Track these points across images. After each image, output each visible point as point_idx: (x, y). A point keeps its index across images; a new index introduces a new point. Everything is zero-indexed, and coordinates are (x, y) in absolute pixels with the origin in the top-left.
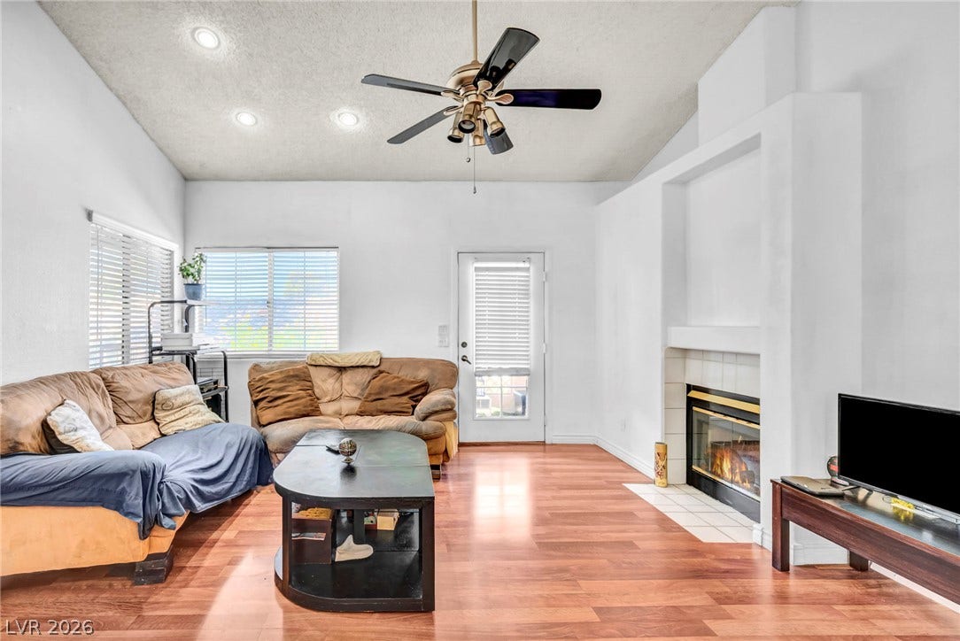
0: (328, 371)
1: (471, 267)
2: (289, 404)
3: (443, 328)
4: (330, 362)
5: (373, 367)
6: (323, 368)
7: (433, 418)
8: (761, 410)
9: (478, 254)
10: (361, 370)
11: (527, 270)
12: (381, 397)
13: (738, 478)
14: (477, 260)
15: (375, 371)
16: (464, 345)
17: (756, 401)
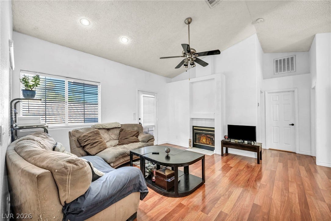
0: (104, 130)
1: (142, 96)
2: (100, 144)
3: (134, 114)
4: (104, 127)
5: (119, 128)
6: (102, 130)
7: (150, 141)
8: (215, 130)
9: (144, 92)
10: (115, 129)
11: (154, 98)
12: (127, 137)
13: (208, 143)
14: (144, 94)
15: (120, 129)
16: (140, 119)
17: (214, 128)
